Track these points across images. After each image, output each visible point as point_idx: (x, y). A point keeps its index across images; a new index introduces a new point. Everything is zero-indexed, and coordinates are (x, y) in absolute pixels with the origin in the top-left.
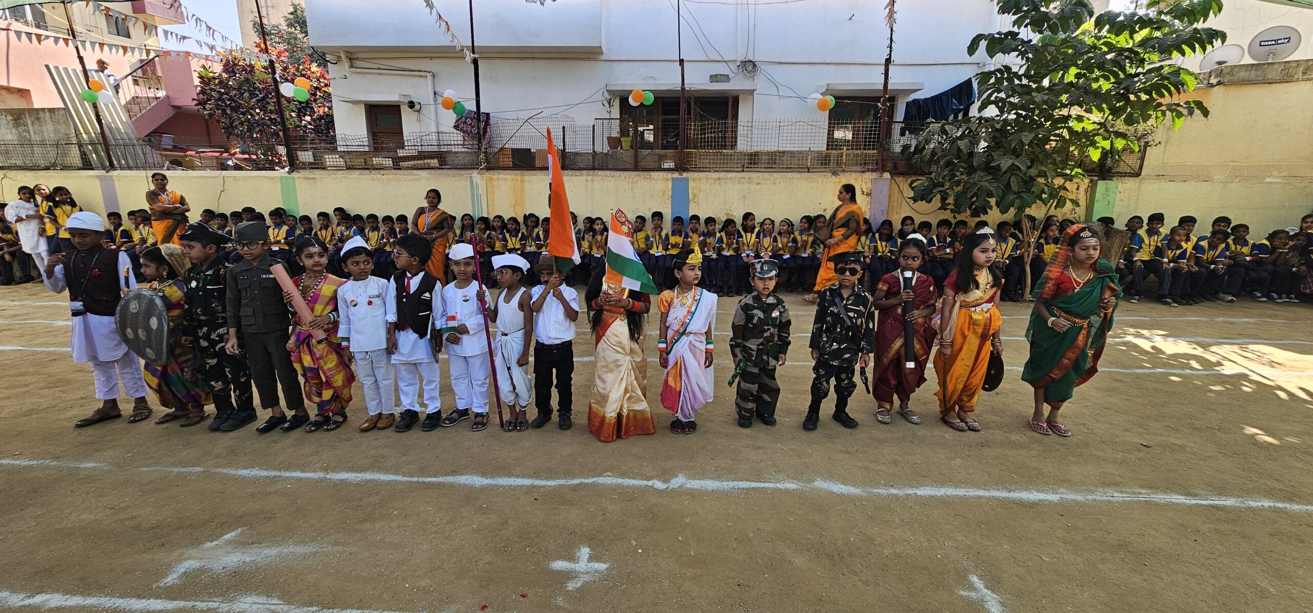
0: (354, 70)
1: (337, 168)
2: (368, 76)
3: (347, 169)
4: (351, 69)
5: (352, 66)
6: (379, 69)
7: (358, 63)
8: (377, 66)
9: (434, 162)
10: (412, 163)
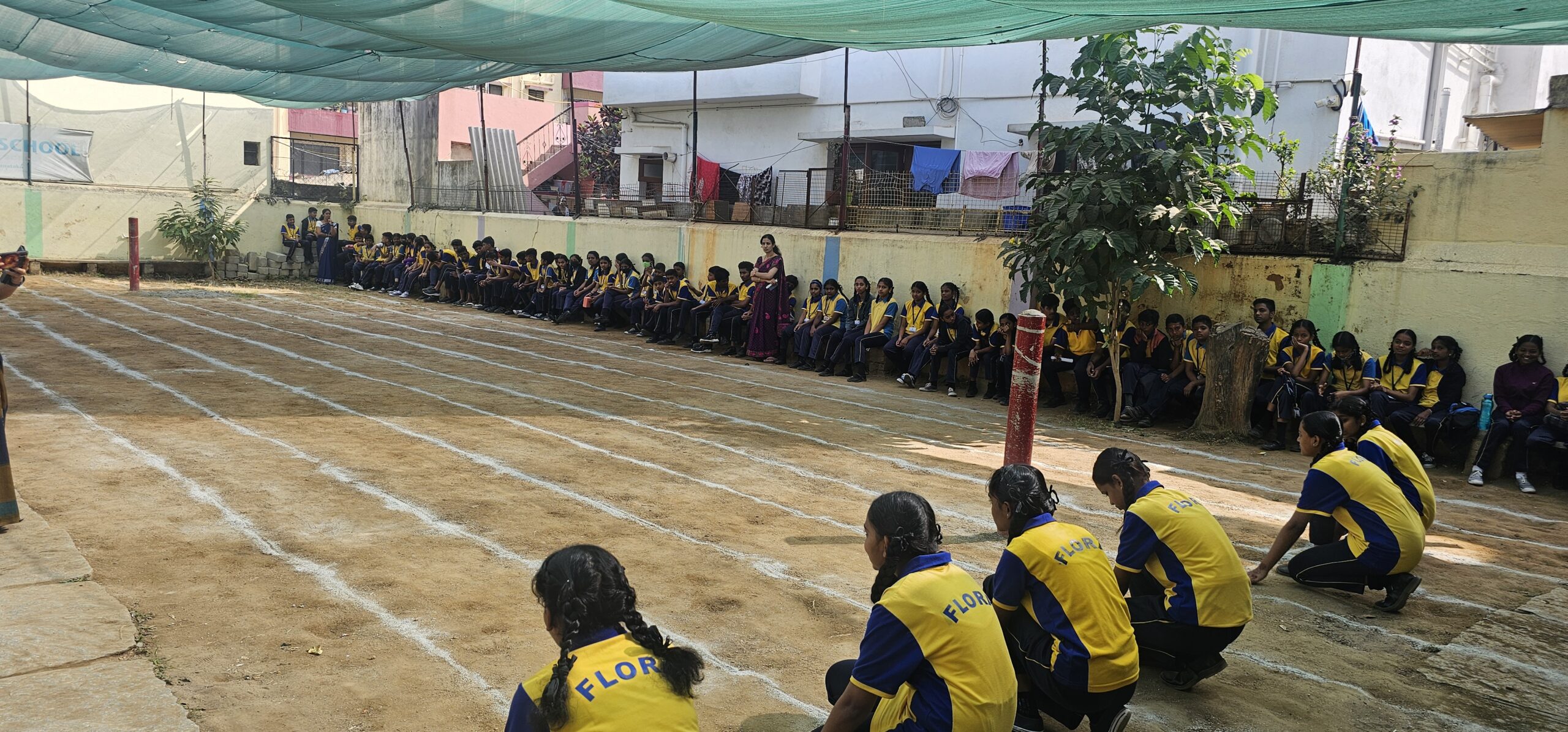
0: (638, 124)
1: (604, 216)
2: (645, 129)
3: (611, 217)
4: (635, 124)
5: (636, 121)
6: (653, 122)
7: (641, 118)
8: (651, 120)
9: (664, 213)
10: (650, 213)
